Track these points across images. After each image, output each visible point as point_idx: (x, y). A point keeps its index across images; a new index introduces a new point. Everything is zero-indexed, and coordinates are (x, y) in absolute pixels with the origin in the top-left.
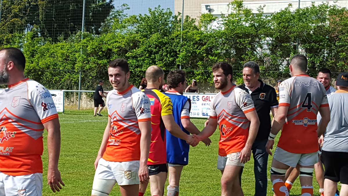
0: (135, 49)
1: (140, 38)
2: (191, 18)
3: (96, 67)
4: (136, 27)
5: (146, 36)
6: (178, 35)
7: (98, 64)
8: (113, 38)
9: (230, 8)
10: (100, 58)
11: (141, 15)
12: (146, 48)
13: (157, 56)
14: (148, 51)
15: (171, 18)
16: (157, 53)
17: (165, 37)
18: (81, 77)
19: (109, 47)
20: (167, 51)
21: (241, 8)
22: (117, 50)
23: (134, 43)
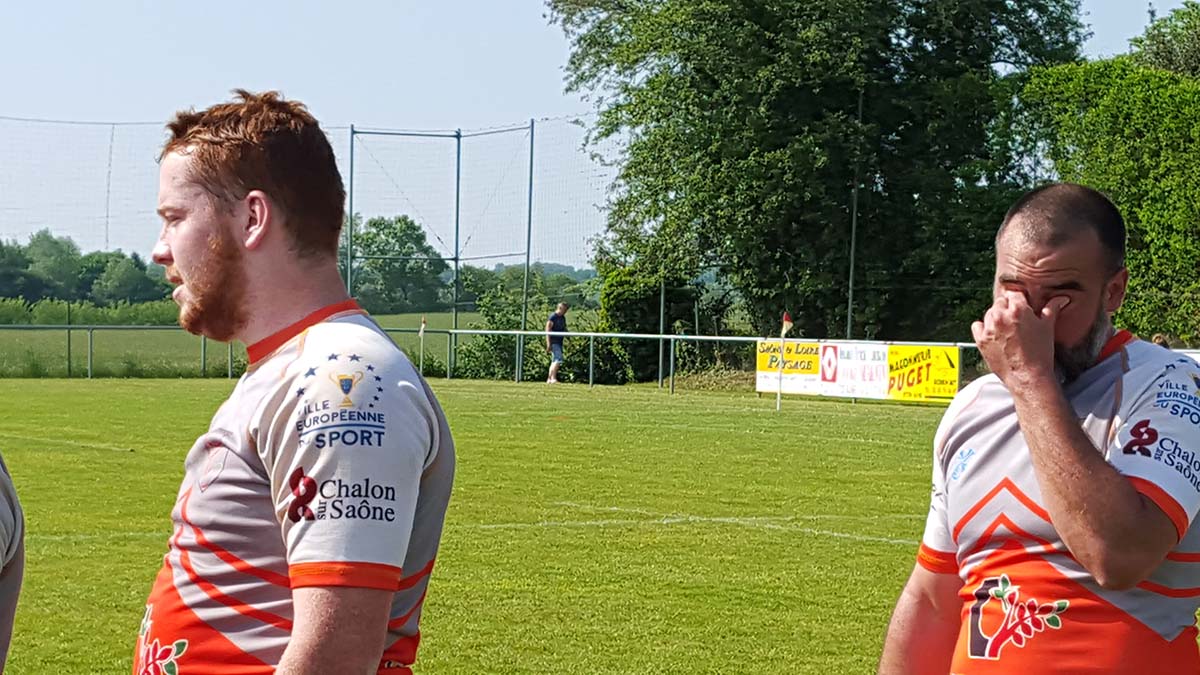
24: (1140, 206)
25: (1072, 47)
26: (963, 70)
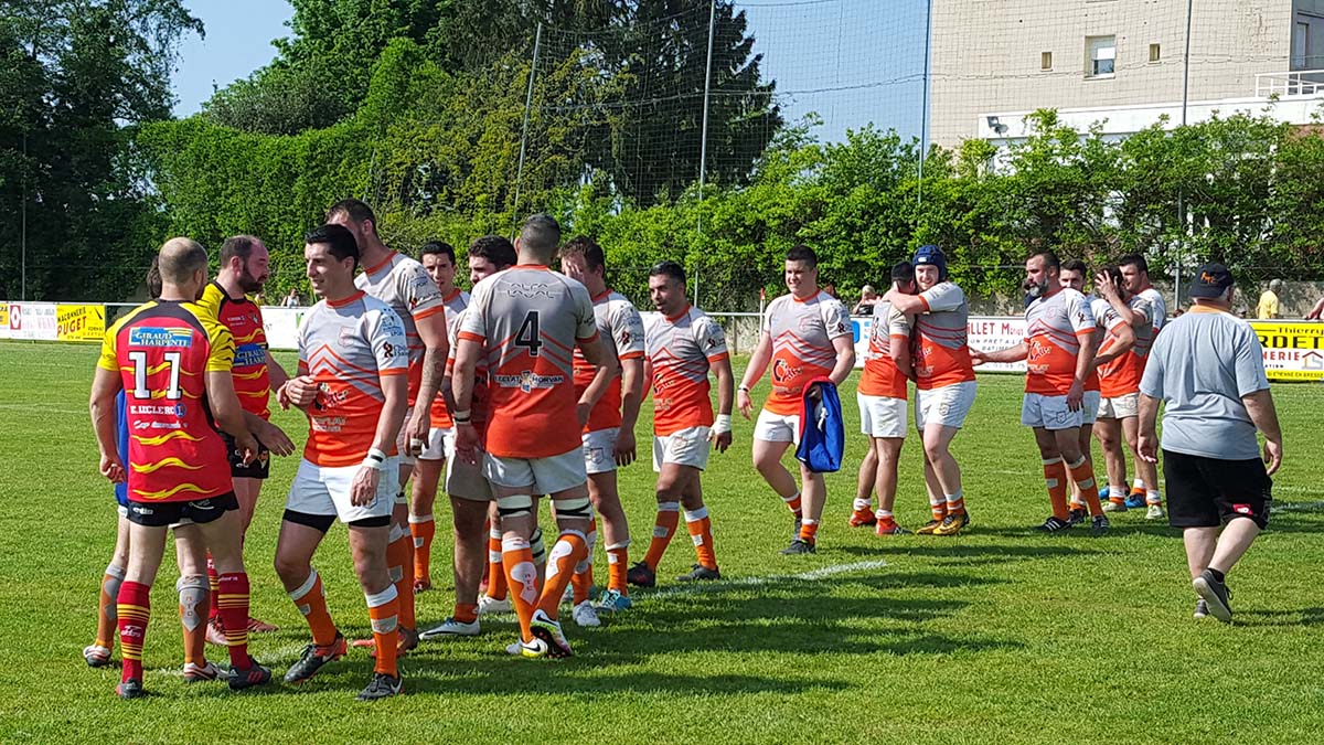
0: (817, 219)
1: (827, 196)
2: (944, 148)
3: (730, 260)
4: (818, 172)
5: (841, 192)
6: (911, 189)
7: (735, 254)
8: (770, 198)
9: (1029, 126)
10: (739, 241)
11: (830, 144)
12: (841, 217)
13: (866, 237)
14: (845, 224)
15: (898, 150)
16: (865, 228)
17: (883, 194)
18: (699, 284)
19: (760, 216)
20: (887, 224)
21: (1053, 127)
22: (776, 222)
23: (814, 208)
24: (217, 215)
25: (167, 109)
26: (94, 123)
